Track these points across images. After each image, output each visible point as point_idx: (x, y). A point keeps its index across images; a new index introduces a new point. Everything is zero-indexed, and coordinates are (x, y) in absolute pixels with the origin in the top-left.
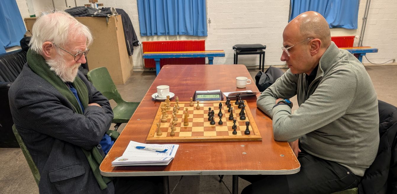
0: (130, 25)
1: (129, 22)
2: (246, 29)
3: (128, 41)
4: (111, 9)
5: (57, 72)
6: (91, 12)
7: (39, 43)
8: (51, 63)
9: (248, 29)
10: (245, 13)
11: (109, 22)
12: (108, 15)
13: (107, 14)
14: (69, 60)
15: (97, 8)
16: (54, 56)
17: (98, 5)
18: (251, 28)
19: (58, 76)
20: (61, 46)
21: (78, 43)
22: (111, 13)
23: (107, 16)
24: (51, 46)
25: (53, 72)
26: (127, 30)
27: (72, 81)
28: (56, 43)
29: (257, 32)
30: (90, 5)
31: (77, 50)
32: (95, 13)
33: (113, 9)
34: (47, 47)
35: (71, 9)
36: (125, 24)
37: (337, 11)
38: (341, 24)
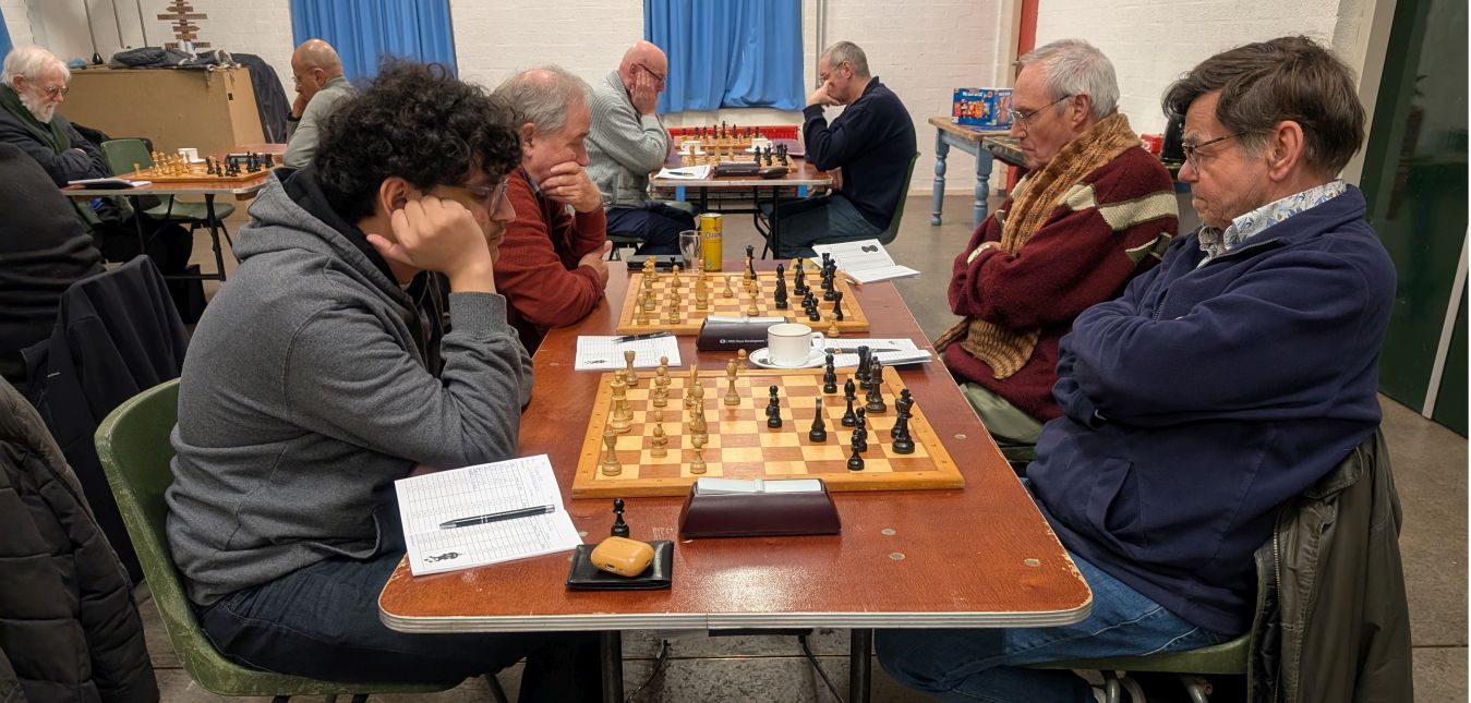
0: (275, 93)
1: (274, 84)
3: (268, 127)
4: (217, 55)
5: (29, 107)
6: (171, 58)
7: (9, 76)
8: (23, 98)
11: (213, 81)
12: (209, 66)
13: (207, 63)
14: (42, 96)
15: (191, 51)
16: (25, 90)
17: (196, 45)
19: (29, 112)
20: (31, 80)
21: (51, 78)
22: (215, 63)
23: (205, 69)
24: (22, 79)
25: (25, 107)
26: (267, 103)
27: (47, 122)
28: (28, 76)
30: (177, 45)
31: (51, 85)
32: (181, 63)
33: (221, 53)
34: (18, 80)
35: (130, 52)
36: (261, 89)
37: (755, 70)
38: (768, 98)
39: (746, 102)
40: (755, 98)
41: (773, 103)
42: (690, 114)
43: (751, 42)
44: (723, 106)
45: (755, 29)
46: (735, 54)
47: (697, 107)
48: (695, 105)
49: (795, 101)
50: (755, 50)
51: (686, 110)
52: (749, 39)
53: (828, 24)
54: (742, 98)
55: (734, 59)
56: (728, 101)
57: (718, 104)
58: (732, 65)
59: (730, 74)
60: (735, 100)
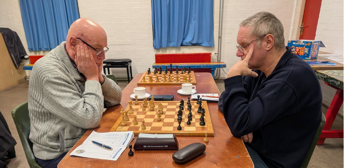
2: (117, 46)
9: (119, 46)
10: (115, 32)
18: (122, 45)
26: (11, 46)
29: (127, 49)
37: (195, 31)
38: (199, 42)
39: (191, 44)
40: (194, 42)
41: (201, 44)
42: (170, 48)
43: (193, 20)
44: (182, 45)
45: (195, 15)
46: (187, 25)
47: (172, 46)
48: (172, 44)
49: (210, 43)
50: (195, 23)
51: (168, 47)
52: (193, 19)
53: (224, 12)
54: (189, 42)
55: (186, 27)
56: (184, 43)
57: (180, 44)
58: (186, 29)
59: (185, 33)
60: (187, 43)
